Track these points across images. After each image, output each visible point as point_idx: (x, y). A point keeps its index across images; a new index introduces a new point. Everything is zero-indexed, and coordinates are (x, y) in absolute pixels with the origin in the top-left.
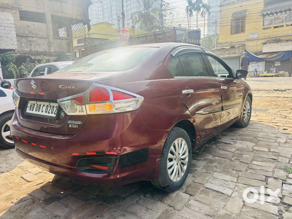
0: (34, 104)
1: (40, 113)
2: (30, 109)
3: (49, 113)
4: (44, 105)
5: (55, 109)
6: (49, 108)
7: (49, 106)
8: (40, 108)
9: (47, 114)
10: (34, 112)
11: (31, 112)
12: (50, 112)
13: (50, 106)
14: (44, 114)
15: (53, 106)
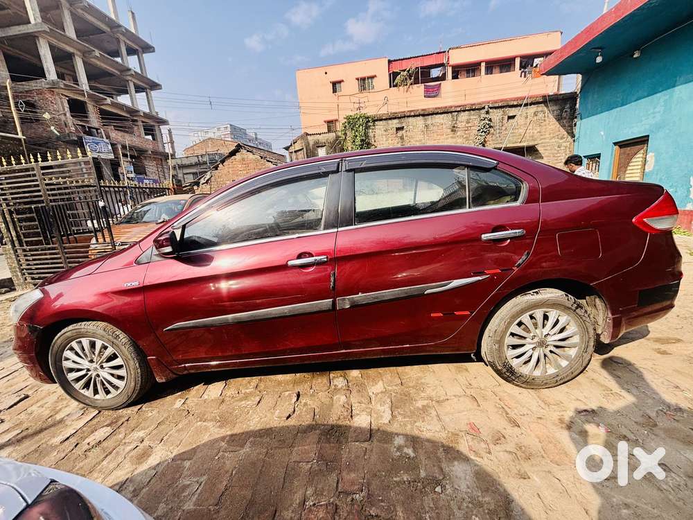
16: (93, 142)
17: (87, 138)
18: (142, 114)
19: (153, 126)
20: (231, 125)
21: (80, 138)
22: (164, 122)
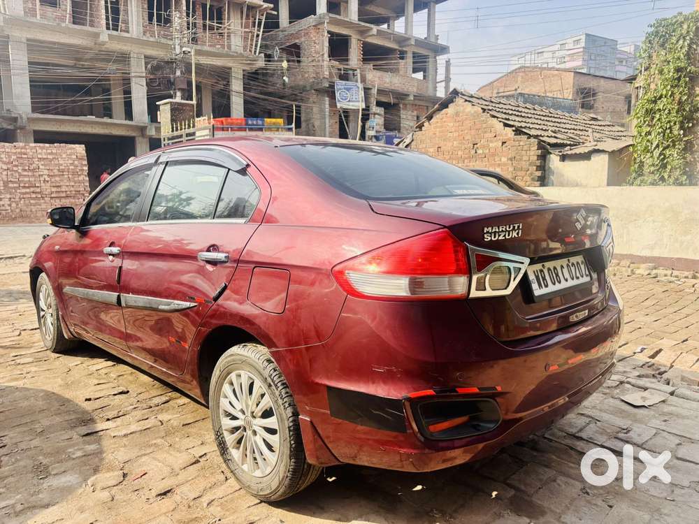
0: (541, 271)
1: (563, 285)
2: (540, 285)
3: (578, 278)
4: (562, 267)
5: (583, 267)
6: (573, 269)
7: (570, 264)
8: (557, 275)
9: (576, 282)
10: (552, 288)
11: (544, 291)
12: (578, 275)
13: (573, 264)
14: (571, 283)
15: (578, 263)
16: (345, 88)
17: (339, 85)
18: (413, 43)
19: (426, 57)
20: (587, 35)
21: (332, 86)
22: (443, 50)
